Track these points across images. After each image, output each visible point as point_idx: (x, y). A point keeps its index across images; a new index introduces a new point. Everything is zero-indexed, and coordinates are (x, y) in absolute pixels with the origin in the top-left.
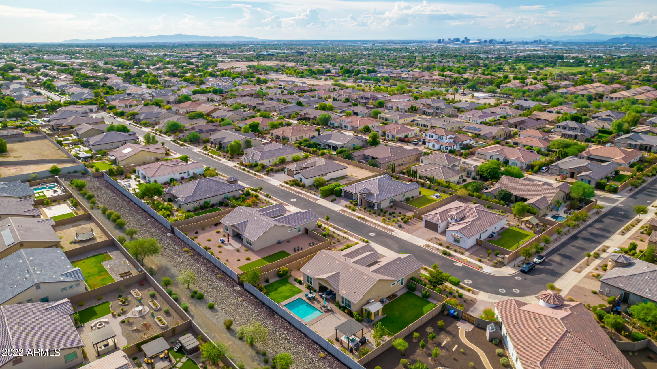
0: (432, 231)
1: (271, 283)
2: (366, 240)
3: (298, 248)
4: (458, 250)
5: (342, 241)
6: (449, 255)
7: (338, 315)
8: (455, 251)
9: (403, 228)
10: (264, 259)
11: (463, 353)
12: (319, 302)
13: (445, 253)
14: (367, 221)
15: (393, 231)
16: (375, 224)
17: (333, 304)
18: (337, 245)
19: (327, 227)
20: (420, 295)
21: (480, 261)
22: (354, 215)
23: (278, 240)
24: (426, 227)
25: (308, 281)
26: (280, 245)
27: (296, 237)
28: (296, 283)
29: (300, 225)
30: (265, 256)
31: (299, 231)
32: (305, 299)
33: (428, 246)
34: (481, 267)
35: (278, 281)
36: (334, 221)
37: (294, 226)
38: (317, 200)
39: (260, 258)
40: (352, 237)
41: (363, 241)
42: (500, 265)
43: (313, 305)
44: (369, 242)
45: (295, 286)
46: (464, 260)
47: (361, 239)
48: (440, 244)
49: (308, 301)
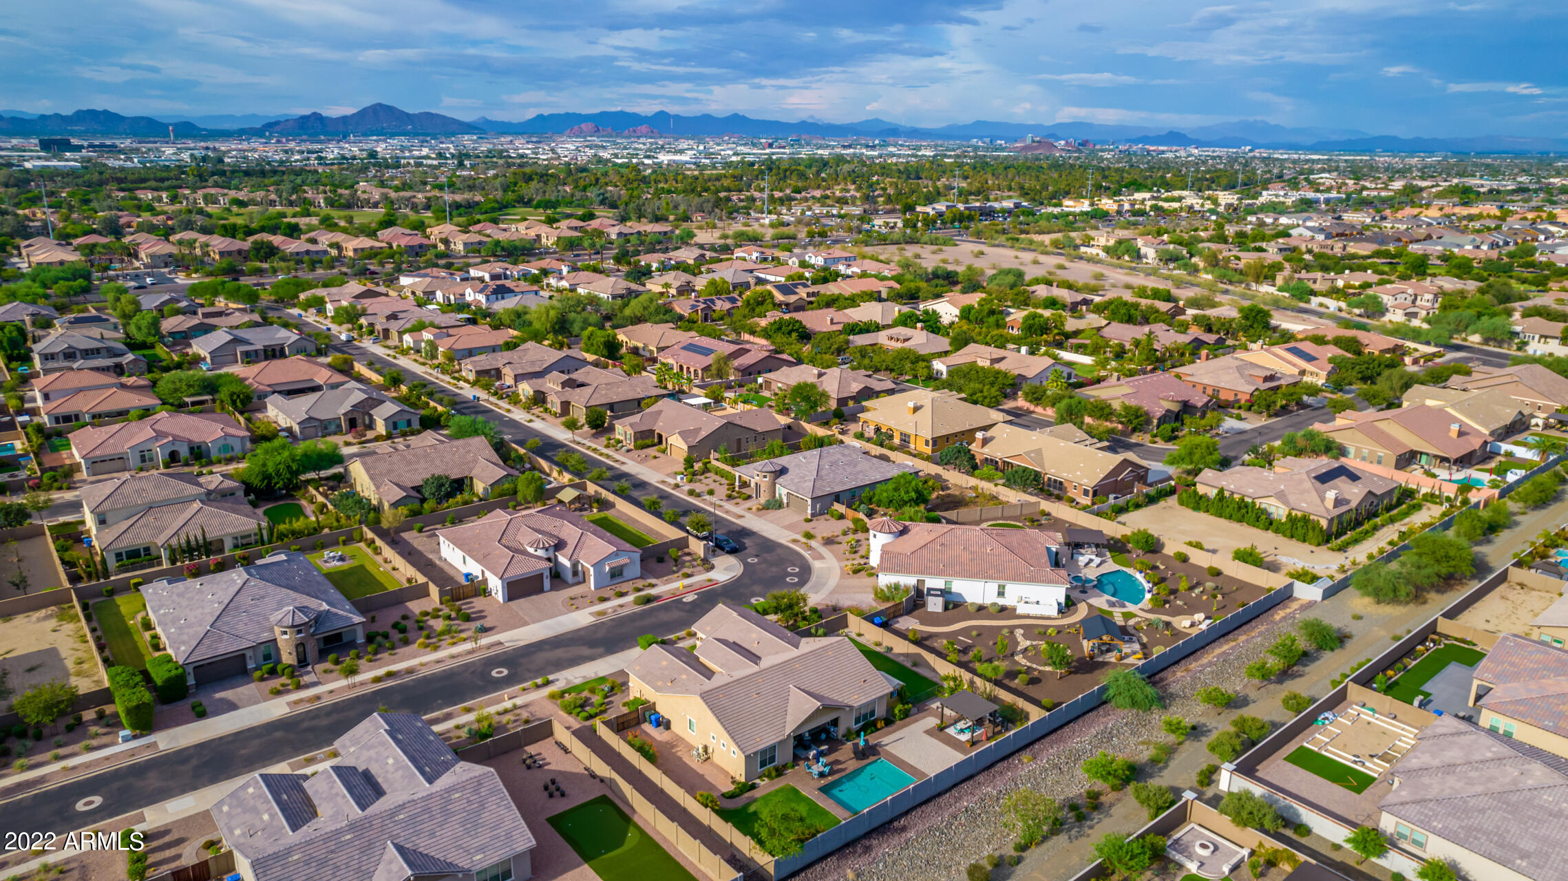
0: (536, 598)
2: (539, 681)
6: (654, 598)
7: (885, 740)
9: (493, 628)
10: (589, 856)
11: (978, 634)
13: (648, 600)
15: (501, 643)
21: (688, 575)
24: (511, 599)
25: (764, 762)
28: (747, 795)
30: (578, 856)
33: (602, 613)
34: (710, 580)
39: (586, 864)
40: (503, 700)
41: (538, 687)
42: (707, 565)
43: (847, 772)
44: (551, 677)
45: (763, 798)
46: (678, 589)
47: (524, 690)
48: (604, 600)
49: (836, 776)
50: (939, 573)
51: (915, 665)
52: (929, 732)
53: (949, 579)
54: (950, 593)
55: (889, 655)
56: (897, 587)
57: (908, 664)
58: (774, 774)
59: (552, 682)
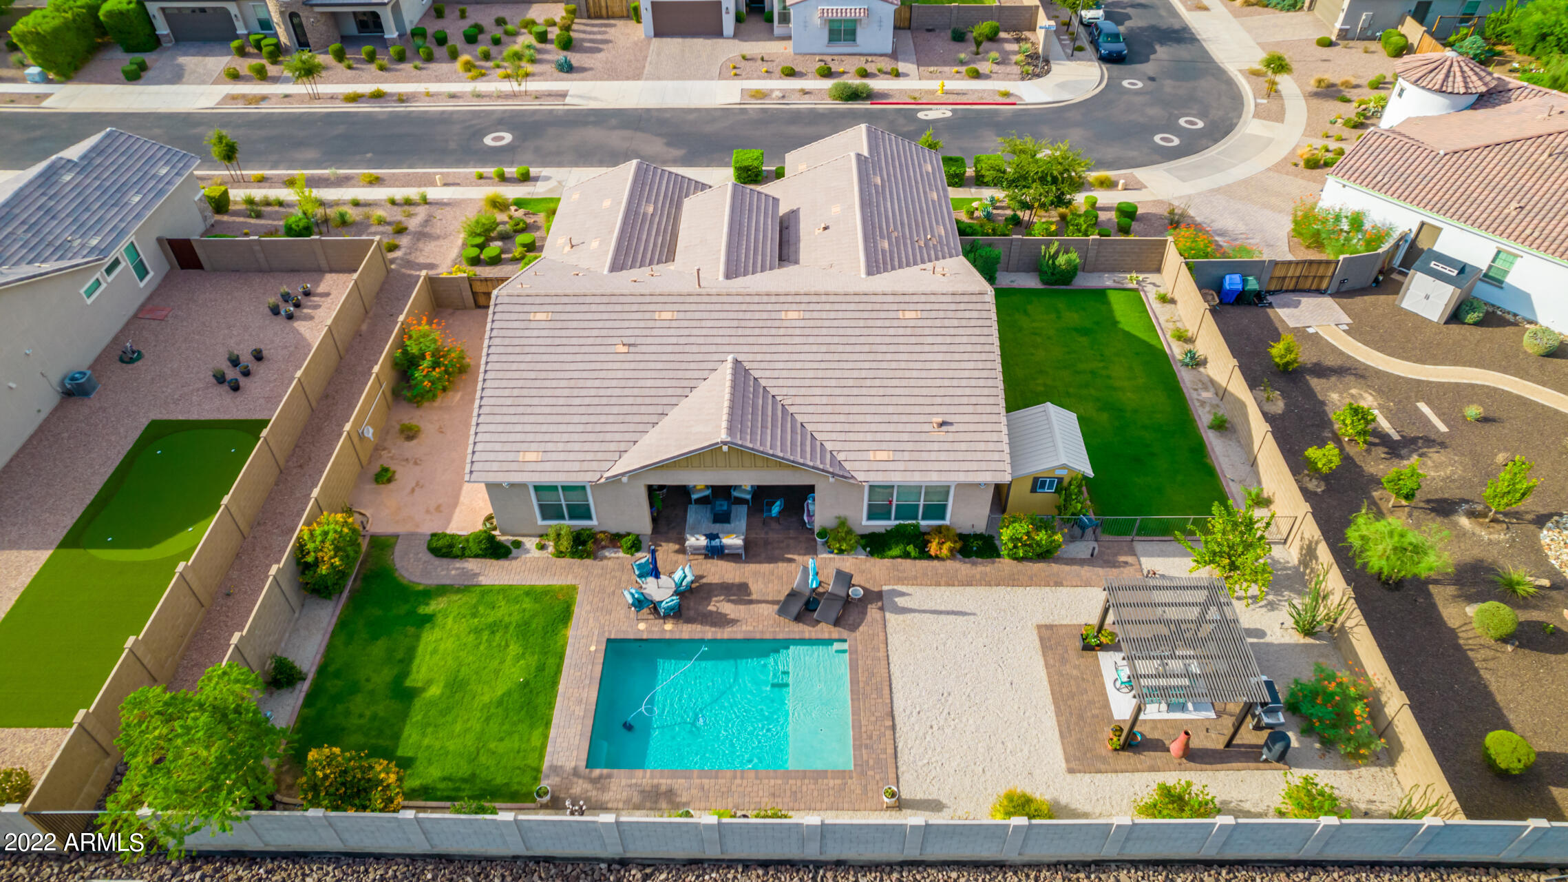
0: (699, 43)
1: (322, 670)
2: (514, 172)
3: (235, 362)
4: (871, 68)
5: (413, 224)
6: (869, 96)
7: (917, 596)
8: (865, 74)
9: (582, 70)
10: (73, 540)
11: (1485, 420)
12: (739, 592)
13: (854, 95)
14: (402, 99)
15: (563, 95)
16: (453, 96)
17: (812, 550)
18: (413, 248)
19: (258, 194)
20: (1030, 282)
21: (977, 75)
22: (316, 97)
23: (55, 376)
24: (659, 33)
25: (550, 512)
26: (93, 401)
27: (147, 312)
28: (472, 565)
29: (130, 238)
30: (68, 522)
31: (142, 271)
32: (643, 627)
33: (761, 95)
34: (1007, 94)
35: (343, 625)
36: (258, 157)
37: (103, 251)
38: (47, 96)
39: (50, 552)
40: (432, 184)
41: (503, 179)
42: (1037, 65)
43: (726, 633)
44: (534, 171)
45: (487, 591)
46: (933, 92)
47: (481, 177)
48: (791, 73)
49: (687, 631)
50: (1492, 225)
51: (1221, 426)
52: (1049, 636)
53: (1509, 245)
54: (1498, 283)
55: (1186, 377)
56: (1357, 222)
57: (1204, 417)
58: (565, 544)
59: (536, 179)
